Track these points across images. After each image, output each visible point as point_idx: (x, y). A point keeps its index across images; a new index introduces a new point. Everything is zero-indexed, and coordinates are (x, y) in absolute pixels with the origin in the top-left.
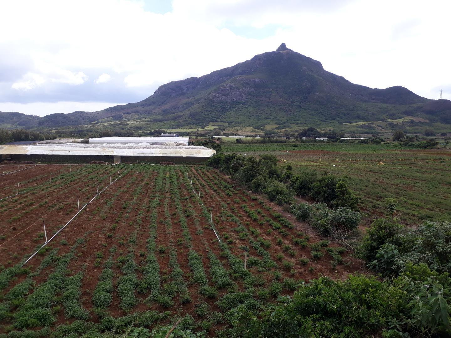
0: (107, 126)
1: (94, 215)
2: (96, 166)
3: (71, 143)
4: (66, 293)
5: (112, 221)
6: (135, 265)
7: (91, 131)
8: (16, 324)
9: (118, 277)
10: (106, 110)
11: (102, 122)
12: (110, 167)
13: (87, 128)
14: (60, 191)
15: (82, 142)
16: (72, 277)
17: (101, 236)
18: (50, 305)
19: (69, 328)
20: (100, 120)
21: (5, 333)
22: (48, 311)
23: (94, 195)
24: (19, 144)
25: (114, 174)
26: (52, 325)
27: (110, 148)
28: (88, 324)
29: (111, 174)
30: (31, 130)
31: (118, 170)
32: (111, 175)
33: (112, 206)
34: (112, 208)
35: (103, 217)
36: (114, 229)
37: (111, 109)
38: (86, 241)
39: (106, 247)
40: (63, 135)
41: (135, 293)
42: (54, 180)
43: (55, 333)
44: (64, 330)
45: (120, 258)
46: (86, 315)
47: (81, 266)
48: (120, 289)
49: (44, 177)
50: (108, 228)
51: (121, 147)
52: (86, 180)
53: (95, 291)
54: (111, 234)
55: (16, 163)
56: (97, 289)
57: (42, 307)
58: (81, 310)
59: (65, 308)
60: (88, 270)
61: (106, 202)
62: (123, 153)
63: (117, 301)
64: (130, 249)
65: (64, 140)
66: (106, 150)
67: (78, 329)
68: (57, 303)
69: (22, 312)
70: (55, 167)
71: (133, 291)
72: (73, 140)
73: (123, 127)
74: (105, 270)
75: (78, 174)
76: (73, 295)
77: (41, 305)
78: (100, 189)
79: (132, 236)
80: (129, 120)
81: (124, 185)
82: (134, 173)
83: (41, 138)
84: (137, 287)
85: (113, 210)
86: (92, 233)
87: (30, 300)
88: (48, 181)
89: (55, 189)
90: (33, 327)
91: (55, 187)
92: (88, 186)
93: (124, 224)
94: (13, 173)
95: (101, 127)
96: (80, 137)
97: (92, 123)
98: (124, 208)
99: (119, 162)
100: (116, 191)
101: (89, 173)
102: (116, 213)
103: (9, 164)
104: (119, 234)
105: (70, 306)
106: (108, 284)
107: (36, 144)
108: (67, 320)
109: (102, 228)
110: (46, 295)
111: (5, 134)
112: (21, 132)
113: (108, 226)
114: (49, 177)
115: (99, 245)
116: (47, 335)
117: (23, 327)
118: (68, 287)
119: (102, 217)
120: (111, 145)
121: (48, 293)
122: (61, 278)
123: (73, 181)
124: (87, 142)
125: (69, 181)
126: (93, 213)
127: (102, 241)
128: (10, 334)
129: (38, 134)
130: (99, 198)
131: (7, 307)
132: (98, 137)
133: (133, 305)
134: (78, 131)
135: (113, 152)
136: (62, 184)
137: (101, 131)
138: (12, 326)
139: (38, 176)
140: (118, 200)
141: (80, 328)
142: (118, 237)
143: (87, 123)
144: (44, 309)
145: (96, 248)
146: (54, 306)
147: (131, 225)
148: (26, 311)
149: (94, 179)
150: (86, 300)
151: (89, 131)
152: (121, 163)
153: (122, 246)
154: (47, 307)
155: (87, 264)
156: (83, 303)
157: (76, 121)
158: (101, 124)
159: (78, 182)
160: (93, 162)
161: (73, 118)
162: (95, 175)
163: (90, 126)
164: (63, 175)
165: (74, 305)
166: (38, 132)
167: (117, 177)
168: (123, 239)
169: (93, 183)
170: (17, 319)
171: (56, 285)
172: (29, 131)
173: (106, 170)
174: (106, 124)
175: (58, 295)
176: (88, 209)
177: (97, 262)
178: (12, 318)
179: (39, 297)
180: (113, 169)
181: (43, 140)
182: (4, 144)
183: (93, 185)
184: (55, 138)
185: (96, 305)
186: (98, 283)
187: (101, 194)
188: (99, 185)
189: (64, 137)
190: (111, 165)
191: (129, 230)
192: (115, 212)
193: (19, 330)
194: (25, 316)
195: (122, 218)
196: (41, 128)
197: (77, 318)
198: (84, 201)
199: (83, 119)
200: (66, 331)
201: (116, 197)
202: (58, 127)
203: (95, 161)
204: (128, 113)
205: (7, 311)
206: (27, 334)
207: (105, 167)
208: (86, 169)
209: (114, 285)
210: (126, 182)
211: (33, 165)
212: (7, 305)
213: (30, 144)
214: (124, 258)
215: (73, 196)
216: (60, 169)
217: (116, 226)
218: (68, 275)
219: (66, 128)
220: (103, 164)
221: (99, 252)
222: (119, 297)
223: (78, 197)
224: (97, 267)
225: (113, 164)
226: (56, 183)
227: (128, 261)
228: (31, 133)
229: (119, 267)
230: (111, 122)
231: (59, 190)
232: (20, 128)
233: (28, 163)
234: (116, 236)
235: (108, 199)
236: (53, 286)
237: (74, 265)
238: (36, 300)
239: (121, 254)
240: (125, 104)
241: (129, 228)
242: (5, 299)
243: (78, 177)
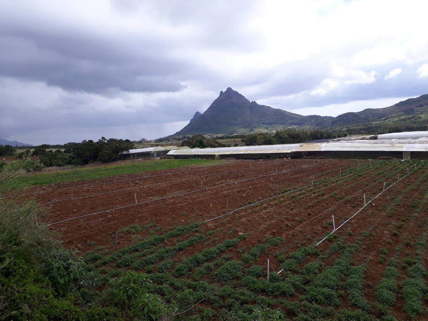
0: (397, 121)
1: (380, 210)
2: (384, 162)
3: (360, 139)
4: (349, 280)
5: (399, 219)
6: (423, 270)
7: (380, 128)
8: (308, 296)
9: (403, 278)
10: (397, 105)
11: (391, 117)
12: (399, 163)
13: (377, 125)
14: (348, 185)
15: (371, 138)
16: (356, 267)
17: (386, 232)
18: (335, 288)
19: (352, 314)
20: (389, 116)
21: (299, 301)
22: (333, 293)
23: (381, 190)
24: (316, 142)
25: (403, 170)
26: (337, 307)
27: (399, 143)
28: (369, 316)
29: (399, 170)
30: (326, 129)
31: (408, 167)
32: (399, 172)
33: (399, 203)
34: (399, 205)
35: (389, 213)
36: (400, 227)
37: (401, 103)
38: (370, 235)
39: (391, 244)
40: (352, 132)
41: (422, 300)
42: (344, 174)
43: (339, 314)
44: (347, 315)
45: (406, 259)
46: (369, 307)
47: (365, 258)
48: (404, 291)
49: (334, 171)
50: (394, 225)
51: (412, 142)
52: (373, 176)
53: (377, 286)
54: (397, 232)
55: (312, 158)
56: (380, 285)
57: (329, 288)
58: (363, 301)
59: (348, 294)
60: (372, 263)
61: (393, 199)
62: (414, 148)
63: (401, 302)
64: (418, 252)
65: (354, 137)
66: (395, 146)
67: (360, 318)
68: (342, 287)
69: (312, 287)
70: (345, 162)
71: (420, 297)
72: (362, 137)
73: (415, 121)
74: (390, 267)
75: (366, 169)
76: (356, 284)
77: (327, 286)
78: (387, 185)
79: (421, 238)
80: (422, 113)
81: (414, 182)
82: (425, 170)
83: (333, 135)
84: (424, 293)
85: (400, 208)
86: (377, 228)
87: (319, 279)
88: (338, 175)
89: (344, 182)
90: (321, 303)
91: (344, 181)
92: (375, 181)
93: (412, 224)
94: (309, 167)
95: (390, 122)
96: (369, 133)
97: (381, 119)
98: (413, 207)
99: (409, 158)
100: (404, 188)
101: (376, 169)
102: (403, 211)
103: (307, 159)
104: (406, 234)
105: (353, 294)
106: (392, 282)
107: (329, 141)
108: (350, 307)
109: (387, 224)
110: (332, 277)
111: (305, 134)
112: (317, 132)
113: (394, 223)
114: (338, 171)
115: (384, 241)
116: (332, 314)
117: (312, 300)
118: (352, 275)
119: (387, 214)
120: (400, 140)
121: (335, 276)
122: (346, 266)
123: (361, 176)
124: (376, 138)
125: (357, 175)
126: (379, 208)
127: (387, 238)
128: (302, 303)
129: (331, 132)
130: (386, 194)
131: (301, 280)
132: (387, 133)
133: (419, 312)
134: (367, 128)
135: (402, 147)
136: (350, 178)
137: (390, 127)
138: (304, 297)
139: (329, 170)
140: (406, 198)
141: (361, 318)
142: (404, 236)
143: (376, 120)
144: (330, 290)
145: (380, 243)
146: (339, 290)
147: (420, 226)
148: (316, 287)
149: (381, 175)
150: (368, 292)
151: (378, 127)
152: (411, 159)
153: (409, 247)
154: (333, 289)
155: (371, 257)
156: (365, 294)
157: (365, 119)
158: (391, 119)
159: (365, 177)
160: (381, 157)
161: (362, 116)
162: (383, 171)
163: (379, 122)
164: (352, 170)
165: (357, 294)
166: (331, 131)
167: (405, 174)
168: (410, 239)
169: (380, 178)
170: (308, 292)
171: (341, 271)
172: (324, 130)
173: (394, 166)
174: (396, 119)
175: (343, 280)
176: (373, 204)
177: (381, 257)
178: (305, 290)
179: (326, 278)
180: (401, 165)
181: (335, 137)
182: (304, 142)
183: (380, 180)
184: (345, 136)
185: (378, 300)
186: (381, 279)
187: (388, 190)
188: (386, 181)
189: (354, 134)
190: (400, 161)
191: (417, 231)
192: (402, 209)
193: (309, 302)
194: (315, 292)
195: (410, 217)
196: (334, 127)
197: (359, 308)
198: (370, 196)
199: (373, 116)
200: (348, 316)
201: (404, 195)
202: (349, 125)
203: (383, 157)
204: (422, 106)
205: (301, 283)
206: (316, 308)
207: (393, 162)
208: (374, 165)
209: (398, 285)
210: (416, 179)
211: (326, 161)
212: (302, 278)
213: (324, 142)
214: (410, 259)
215: (360, 190)
216: (349, 164)
217: (403, 225)
218: (352, 264)
219: (356, 126)
220: (391, 160)
221: (384, 249)
222: (403, 299)
223: (365, 192)
224: (380, 263)
225: (402, 160)
226: (345, 177)
227: (415, 263)
228: (325, 132)
229: (404, 268)
230: (401, 117)
231: (347, 183)
232: (316, 128)
233: (322, 158)
234: (403, 235)
235: (394, 196)
236: (339, 271)
237: (358, 256)
238: (324, 280)
239: (407, 255)
240: (419, 96)
241: (418, 229)
242: (300, 272)
243: (366, 172)
